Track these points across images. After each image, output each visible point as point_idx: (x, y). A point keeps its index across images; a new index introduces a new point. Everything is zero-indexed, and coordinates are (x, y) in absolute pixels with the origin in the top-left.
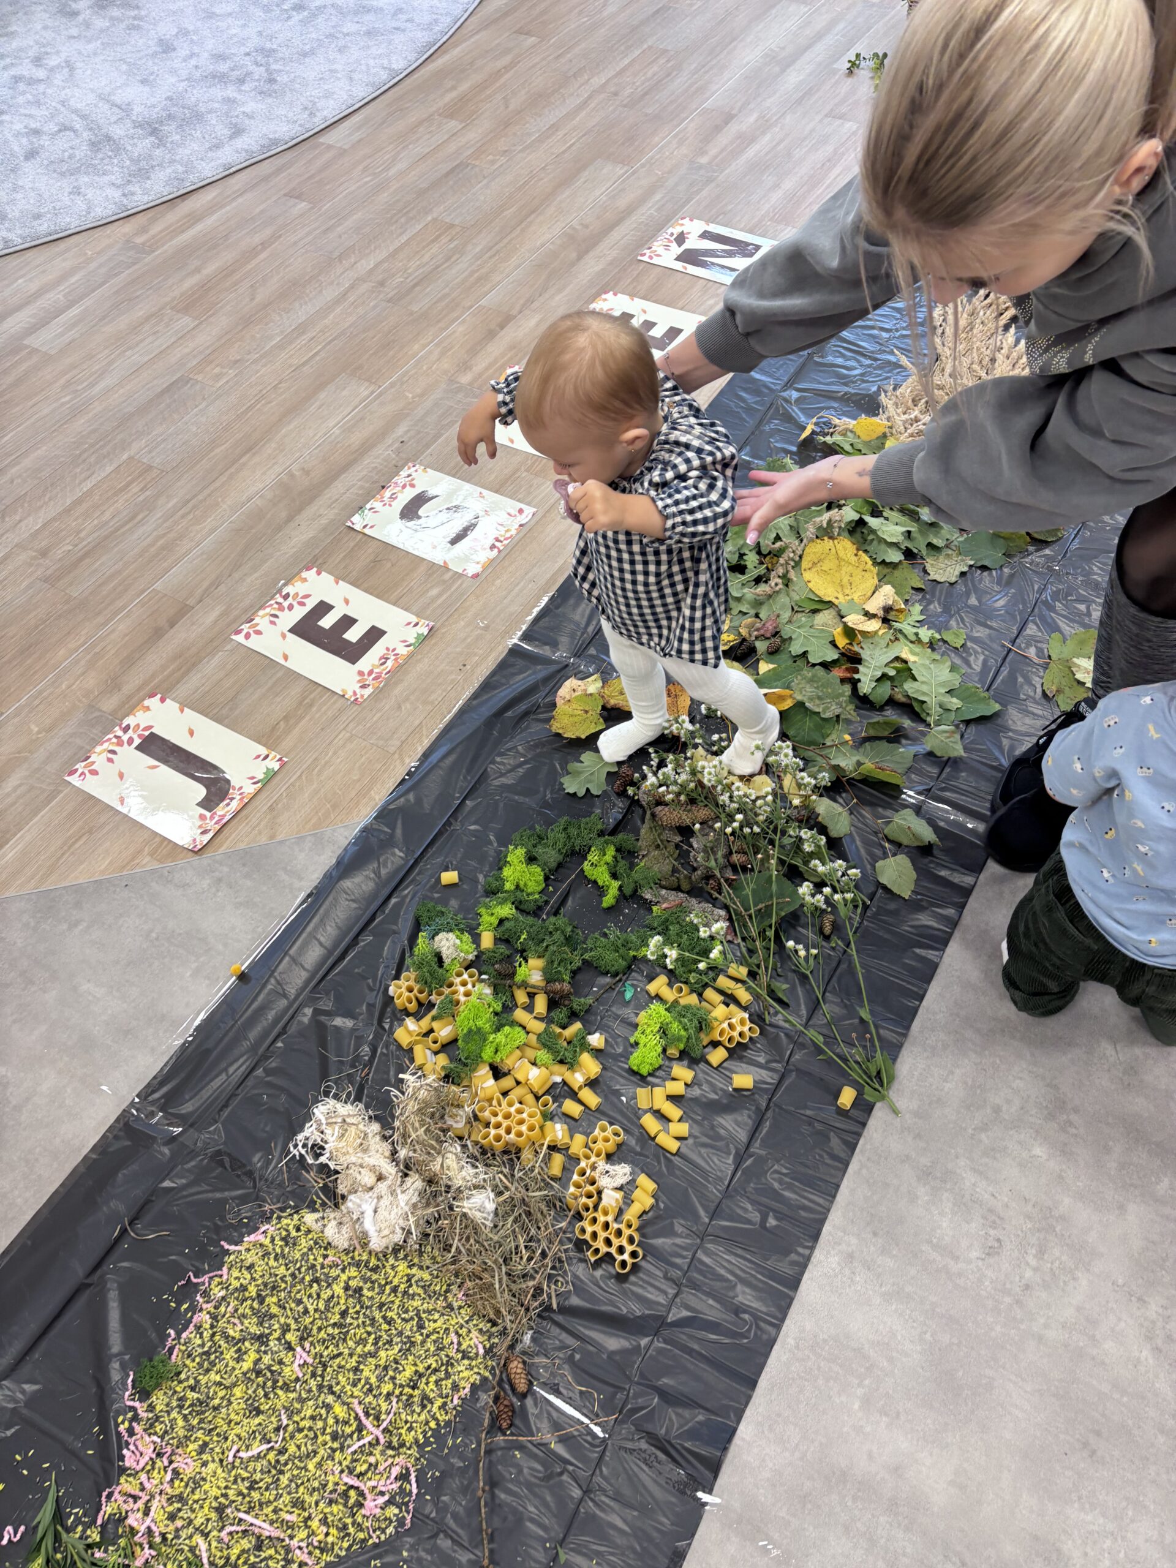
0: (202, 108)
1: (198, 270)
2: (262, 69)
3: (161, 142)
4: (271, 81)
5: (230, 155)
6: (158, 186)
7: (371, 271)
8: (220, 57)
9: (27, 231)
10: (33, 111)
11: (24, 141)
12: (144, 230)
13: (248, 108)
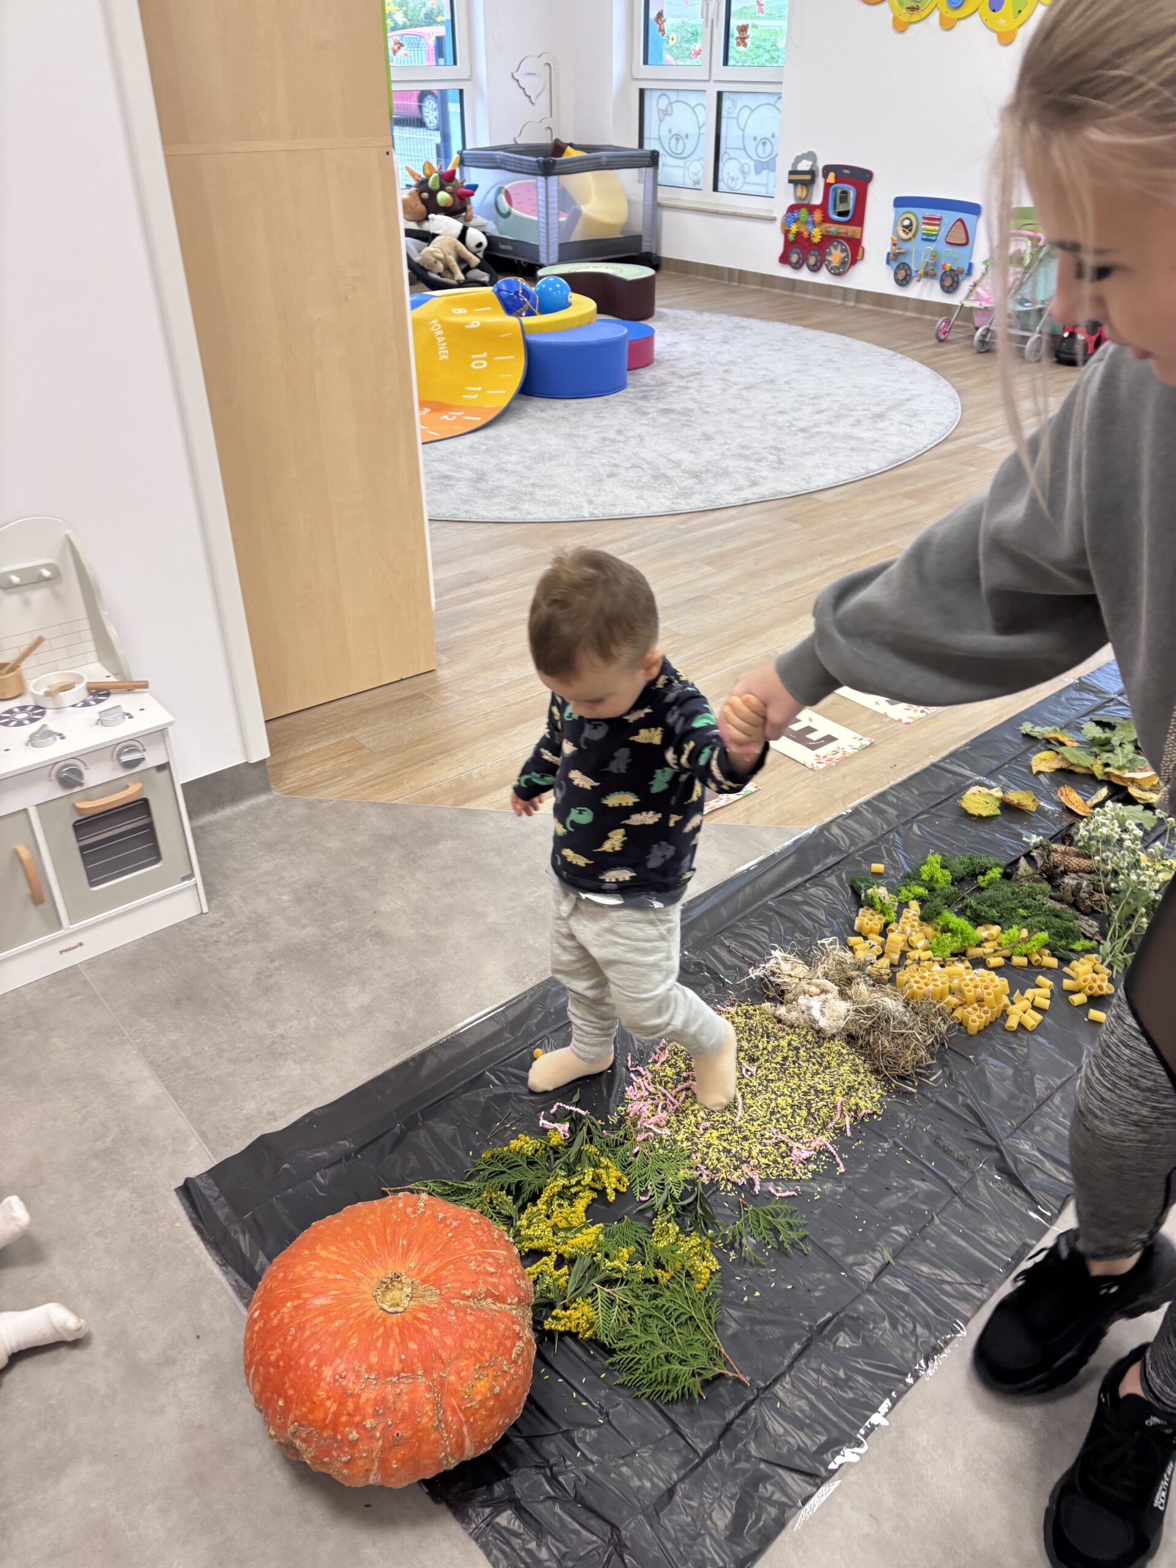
0: (731, 470)
1: (720, 546)
2: (774, 457)
3: (701, 482)
4: (780, 462)
5: (750, 494)
6: (698, 502)
7: (843, 564)
8: (746, 447)
9: (606, 511)
10: (615, 455)
11: (608, 468)
12: (684, 522)
13: (764, 473)
